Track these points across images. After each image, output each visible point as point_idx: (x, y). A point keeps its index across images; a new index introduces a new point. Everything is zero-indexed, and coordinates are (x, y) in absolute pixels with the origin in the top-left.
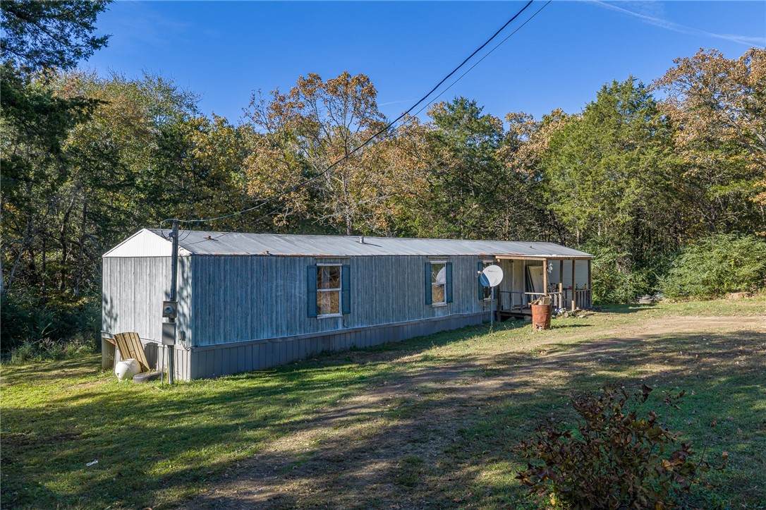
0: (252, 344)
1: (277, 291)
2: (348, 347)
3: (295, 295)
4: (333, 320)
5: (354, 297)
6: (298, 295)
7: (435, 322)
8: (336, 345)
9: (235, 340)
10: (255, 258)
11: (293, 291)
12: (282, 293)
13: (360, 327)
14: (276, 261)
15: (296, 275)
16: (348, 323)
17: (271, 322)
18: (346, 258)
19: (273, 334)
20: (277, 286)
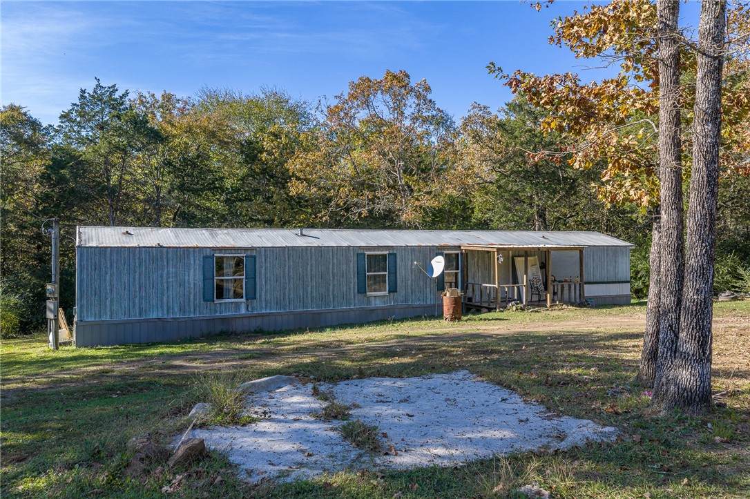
0: (139, 321)
1: (168, 278)
2: (252, 330)
3: (189, 281)
4: (234, 305)
5: (261, 285)
6: (192, 282)
7: (372, 311)
8: (238, 326)
9: (121, 317)
10: (144, 249)
11: (187, 278)
12: (175, 279)
13: (268, 311)
14: (167, 252)
15: (190, 263)
16: (252, 308)
17: (162, 304)
18: (253, 249)
19: (163, 314)
20: (168, 273)
